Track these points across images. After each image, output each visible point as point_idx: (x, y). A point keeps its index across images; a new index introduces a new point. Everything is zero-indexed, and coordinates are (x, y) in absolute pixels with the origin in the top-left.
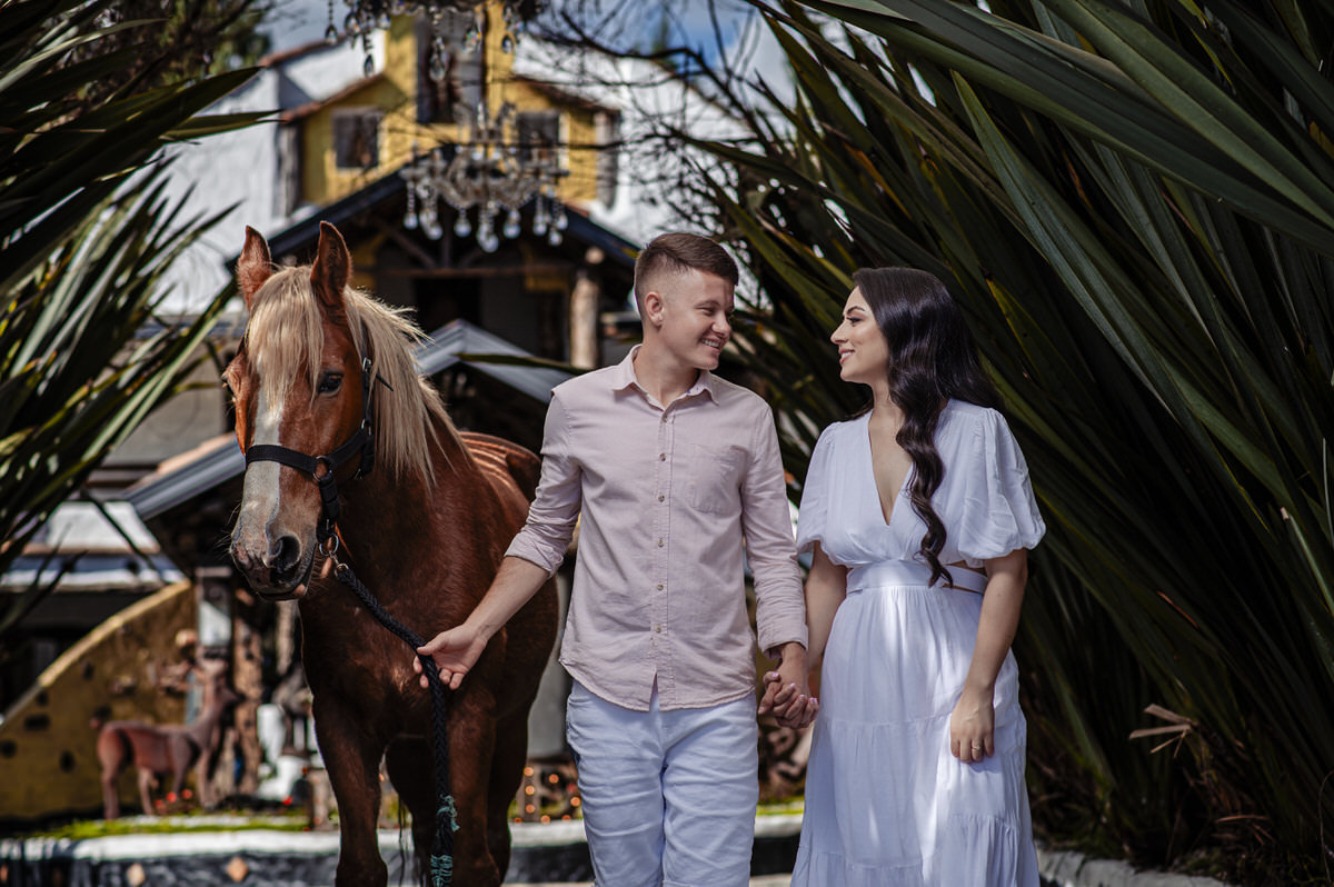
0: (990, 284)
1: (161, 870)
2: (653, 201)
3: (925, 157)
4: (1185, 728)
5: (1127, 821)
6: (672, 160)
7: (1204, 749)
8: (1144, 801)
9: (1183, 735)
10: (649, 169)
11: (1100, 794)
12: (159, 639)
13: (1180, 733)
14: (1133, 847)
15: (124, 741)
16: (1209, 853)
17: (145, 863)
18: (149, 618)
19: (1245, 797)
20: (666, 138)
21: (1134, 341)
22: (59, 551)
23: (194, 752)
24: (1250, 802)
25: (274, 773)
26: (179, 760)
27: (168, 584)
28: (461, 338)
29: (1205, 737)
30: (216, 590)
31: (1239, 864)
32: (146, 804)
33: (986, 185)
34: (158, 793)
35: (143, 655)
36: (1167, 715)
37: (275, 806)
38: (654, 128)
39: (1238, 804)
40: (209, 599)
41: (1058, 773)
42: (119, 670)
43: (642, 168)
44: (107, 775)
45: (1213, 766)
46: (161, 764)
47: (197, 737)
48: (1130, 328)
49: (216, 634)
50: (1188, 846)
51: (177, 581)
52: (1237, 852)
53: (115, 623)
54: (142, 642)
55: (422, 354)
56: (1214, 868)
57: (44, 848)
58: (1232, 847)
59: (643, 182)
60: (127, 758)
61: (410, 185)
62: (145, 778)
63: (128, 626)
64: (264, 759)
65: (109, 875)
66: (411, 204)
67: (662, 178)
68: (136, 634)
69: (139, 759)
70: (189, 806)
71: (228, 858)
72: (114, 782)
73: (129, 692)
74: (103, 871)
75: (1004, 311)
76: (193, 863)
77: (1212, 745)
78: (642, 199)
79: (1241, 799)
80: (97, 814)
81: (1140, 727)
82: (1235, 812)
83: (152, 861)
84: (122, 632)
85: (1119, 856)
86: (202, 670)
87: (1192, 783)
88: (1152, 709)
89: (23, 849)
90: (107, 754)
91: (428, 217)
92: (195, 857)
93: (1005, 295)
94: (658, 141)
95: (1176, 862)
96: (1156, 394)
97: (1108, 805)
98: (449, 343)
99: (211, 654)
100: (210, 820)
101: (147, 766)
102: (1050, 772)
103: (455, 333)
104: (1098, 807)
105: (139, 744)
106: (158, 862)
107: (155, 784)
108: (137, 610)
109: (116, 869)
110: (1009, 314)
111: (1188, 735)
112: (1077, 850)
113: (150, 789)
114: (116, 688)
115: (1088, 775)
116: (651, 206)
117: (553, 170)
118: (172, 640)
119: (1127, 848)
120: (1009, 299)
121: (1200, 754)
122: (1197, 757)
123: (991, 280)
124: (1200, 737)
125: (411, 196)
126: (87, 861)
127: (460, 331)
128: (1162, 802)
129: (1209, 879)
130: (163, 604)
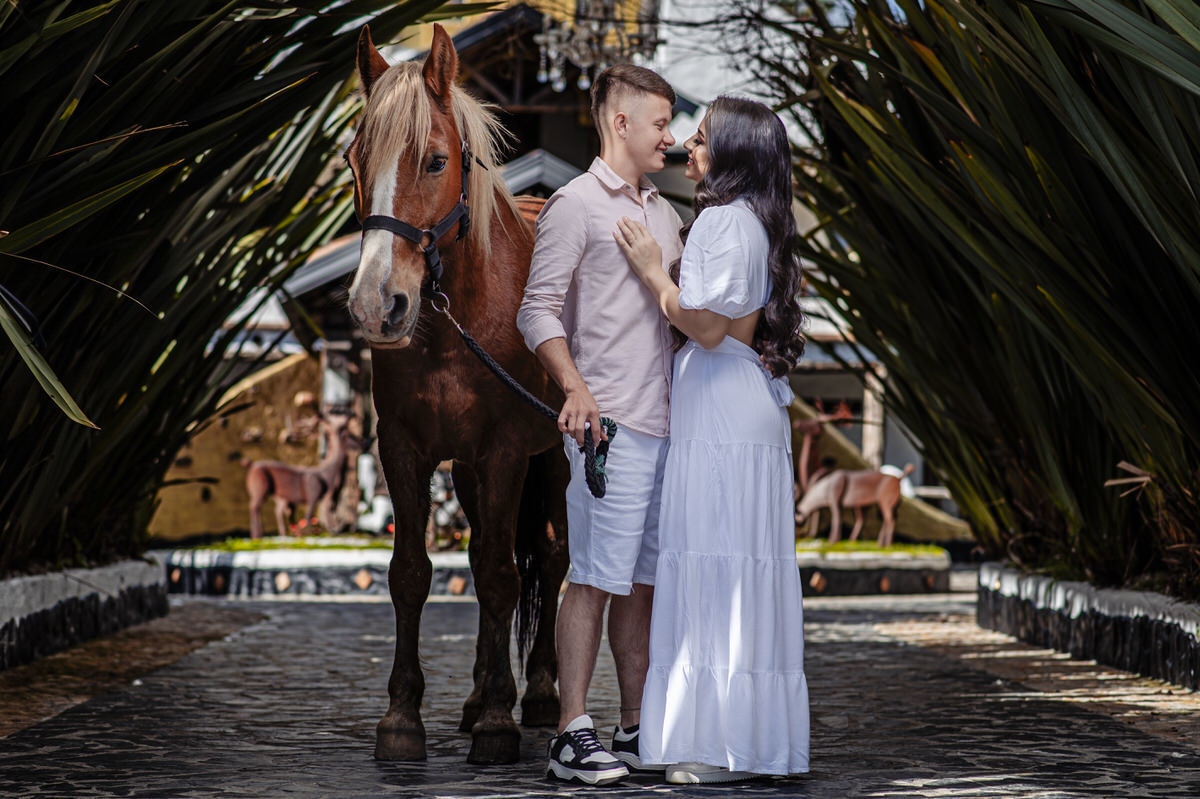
0: (1028, 150)
1: (303, 578)
2: (738, 68)
3: (981, 54)
4: (1146, 479)
5: (1091, 551)
6: (753, 36)
7: (1159, 493)
8: (1105, 536)
9: (1144, 485)
10: (736, 43)
11: (1071, 531)
12: (282, 399)
13: (1142, 483)
14: (1094, 571)
15: (268, 477)
16: (1153, 576)
17: (290, 572)
18: (273, 381)
19: (1189, 531)
20: (749, 19)
21: (1139, 195)
22: (258, 326)
23: (324, 487)
24: (1193, 535)
25: (370, 509)
26: (311, 492)
27: (287, 355)
28: (540, 164)
29: (1161, 486)
30: (338, 360)
31: (1181, 581)
32: (281, 528)
33: (1030, 77)
34: (292, 520)
35: (268, 411)
36: (1132, 469)
37: (371, 534)
38: (742, 12)
39: (1183, 537)
40: (331, 366)
41: (1036, 516)
42: (248, 422)
43: (730, 42)
44: (254, 503)
45: (1166, 507)
46: (296, 496)
47: (325, 476)
48: (1136, 187)
49: (337, 395)
50: (1137, 571)
51: (294, 351)
52: (1179, 573)
53: (247, 384)
54: (268, 401)
55: (509, 176)
56: (1158, 586)
57: (211, 558)
58: (1177, 568)
59: (732, 53)
60: (270, 489)
61: (543, 49)
62: (281, 506)
63: (257, 386)
64: (362, 498)
65: (261, 581)
66: (543, 63)
67: (746, 50)
68: (264, 393)
69: (279, 490)
70: (317, 530)
71: (356, 570)
72: (259, 510)
73: (256, 441)
74: (257, 577)
75: (1036, 169)
76: (329, 573)
77: (1166, 492)
78: (729, 66)
79: (1186, 532)
80: (244, 534)
81: (1115, 477)
82: (1180, 542)
83: (295, 571)
84: (252, 391)
85: (1082, 578)
86: (328, 423)
87: (1146, 521)
88: (1123, 465)
89: (193, 558)
90: (255, 486)
91: (555, 73)
92: (330, 568)
93: (1037, 157)
94: (744, 21)
95: (1127, 583)
96: (1153, 234)
97: (1077, 539)
98: (529, 168)
99: (336, 411)
100: (338, 541)
101: (283, 496)
102: (1029, 514)
103: (535, 160)
104: (1070, 541)
105: (279, 480)
106: (300, 572)
107: (288, 512)
108: (264, 374)
109: (267, 576)
110: (1039, 172)
111: (1148, 485)
112: (1047, 575)
113: (284, 516)
114: (246, 437)
115: (1061, 517)
116: (736, 71)
117: (652, 39)
118: (291, 400)
119: (1088, 572)
120: (1040, 161)
121: (1156, 499)
122: (1153, 501)
123: (1028, 146)
124: (1157, 487)
125: (543, 57)
126: (244, 569)
127: (540, 158)
128: (1119, 538)
129: (1155, 594)
130: (286, 370)
